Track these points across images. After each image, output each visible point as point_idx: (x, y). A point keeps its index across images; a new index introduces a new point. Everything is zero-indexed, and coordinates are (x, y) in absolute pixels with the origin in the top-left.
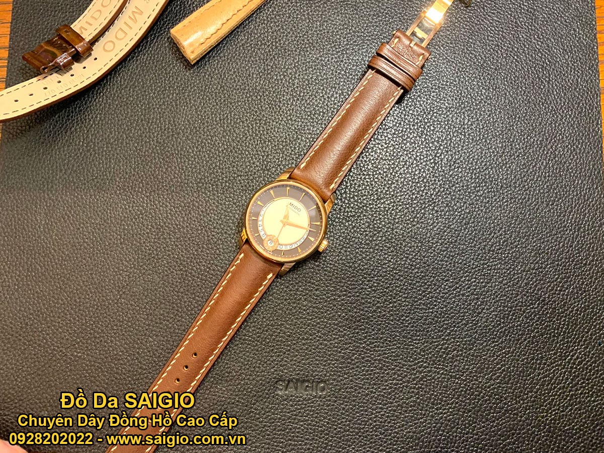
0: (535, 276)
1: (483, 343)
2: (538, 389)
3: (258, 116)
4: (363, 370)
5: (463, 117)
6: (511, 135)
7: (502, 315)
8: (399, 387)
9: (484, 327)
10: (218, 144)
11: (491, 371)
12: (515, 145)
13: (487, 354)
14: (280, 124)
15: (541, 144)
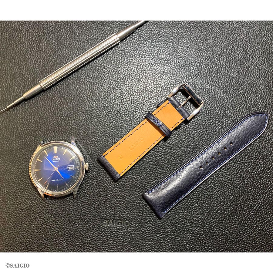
0: (239, 165)
1: (211, 200)
2: (239, 223)
3: (92, 80)
4: (148, 214)
5: (202, 80)
6: (228, 90)
7: (221, 185)
8: (167, 223)
9: (211, 192)
10: (71, 95)
11: (215, 214)
12: (230, 95)
13: (213, 205)
14: (104, 85)
15: (244, 94)
